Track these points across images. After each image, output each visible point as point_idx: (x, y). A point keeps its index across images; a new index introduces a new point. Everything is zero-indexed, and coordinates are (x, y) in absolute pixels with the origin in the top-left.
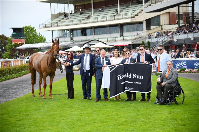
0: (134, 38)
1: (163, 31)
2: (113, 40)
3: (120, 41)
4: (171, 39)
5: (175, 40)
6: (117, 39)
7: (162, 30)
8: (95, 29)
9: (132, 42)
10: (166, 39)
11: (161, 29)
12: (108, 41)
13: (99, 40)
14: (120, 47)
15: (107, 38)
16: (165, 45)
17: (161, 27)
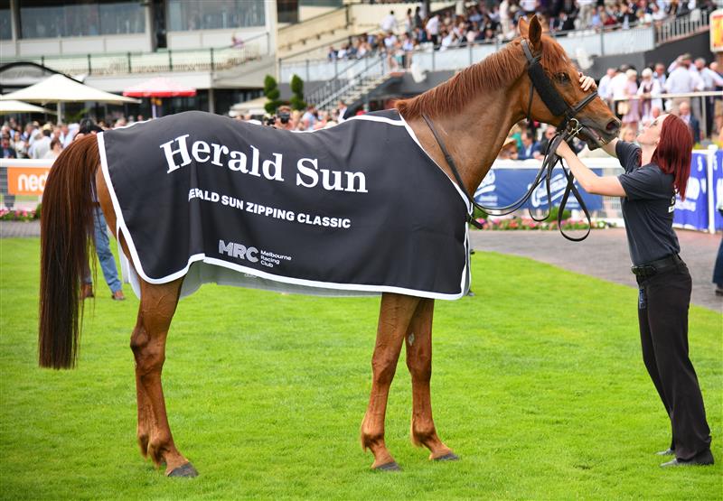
0: (221, 58)
1: (358, 30)
2: (117, 67)
3: (154, 71)
4: (397, 70)
5: (417, 72)
6: (136, 62)
7: (350, 27)
8: (22, 10)
9: (215, 77)
10: (377, 70)
11: (344, 23)
12: (90, 70)
13: (48, 64)
14: (153, 100)
15: (89, 56)
16: (373, 98)
17: (347, 13)
